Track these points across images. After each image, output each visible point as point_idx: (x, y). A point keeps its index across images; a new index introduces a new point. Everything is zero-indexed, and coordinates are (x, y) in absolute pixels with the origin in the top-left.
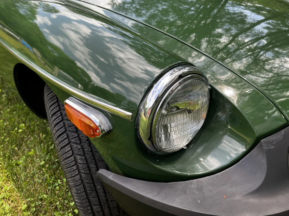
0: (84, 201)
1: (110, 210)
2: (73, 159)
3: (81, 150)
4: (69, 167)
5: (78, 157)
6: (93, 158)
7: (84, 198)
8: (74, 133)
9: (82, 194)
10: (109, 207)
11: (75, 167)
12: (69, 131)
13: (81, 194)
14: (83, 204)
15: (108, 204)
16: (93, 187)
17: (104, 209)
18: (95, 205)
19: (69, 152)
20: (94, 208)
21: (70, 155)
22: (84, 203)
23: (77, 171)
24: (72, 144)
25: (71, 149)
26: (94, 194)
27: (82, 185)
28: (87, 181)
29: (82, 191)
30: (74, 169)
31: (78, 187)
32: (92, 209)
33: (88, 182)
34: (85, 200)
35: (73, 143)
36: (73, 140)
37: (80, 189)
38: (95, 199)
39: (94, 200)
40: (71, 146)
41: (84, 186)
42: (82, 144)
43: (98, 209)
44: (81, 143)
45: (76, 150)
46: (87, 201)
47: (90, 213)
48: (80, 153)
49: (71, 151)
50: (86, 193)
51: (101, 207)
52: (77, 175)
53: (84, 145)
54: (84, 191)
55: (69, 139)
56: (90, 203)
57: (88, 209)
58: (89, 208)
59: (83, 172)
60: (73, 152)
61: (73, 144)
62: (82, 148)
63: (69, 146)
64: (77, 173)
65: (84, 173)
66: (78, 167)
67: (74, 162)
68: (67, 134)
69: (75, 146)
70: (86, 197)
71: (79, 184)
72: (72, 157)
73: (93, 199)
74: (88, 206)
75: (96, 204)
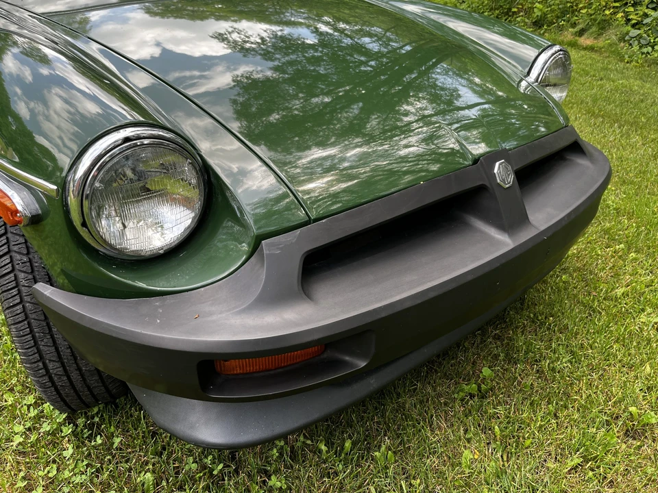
0: (30, 350)
1: (82, 375)
2: (13, 278)
3: (28, 264)
4: (5, 291)
5: (21, 276)
6: (48, 280)
7: (30, 346)
8: (18, 237)
9: (26, 337)
10: (79, 369)
11: (15, 292)
12: (12, 233)
13: (24, 338)
14: (30, 356)
15: (77, 365)
16: (46, 328)
17: (69, 372)
18: (50, 361)
19: (7, 267)
20: (50, 366)
21: (9, 270)
22: (30, 354)
23: (17, 297)
24: (13, 254)
25: (12, 261)
26: (48, 340)
27: (26, 322)
28: (34, 316)
29: (25, 333)
30: (13, 294)
31: (19, 325)
32: (45, 366)
33: (36, 318)
34: (32, 349)
35: (16, 252)
36: (15, 248)
37: (22, 328)
38: (50, 349)
39: (48, 351)
40: (11, 257)
41: (29, 324)
42: (31, 256)
43: (58, 369)
44: (28, 253)
45: (19, 264)
46: (36, 351)
47: (44, 376)
48: (24, 269)
49: (10, 265)
50: (34, 337)
51: (63, 365)
52: (17, 304)
53: (34, 257)
54: (29, 332)
55: (9, 246)
56: (41, 356)
57: (38, 366)
58: (40, 364)
59: (29, 300)
60: (13, 266)
61: (16, 254)
62: (30, 261)
63: (8, 256)
64: (18, 301)
65: (29, 302)
66: (19, 292)
67: (14, 282)
68: (7, 238)
69: (18, 257)
70: (33, 344)
71: (20, 319)
72: (12, 275)
73: (46, 349)
74: (38, 361)
75: (52, 359)
